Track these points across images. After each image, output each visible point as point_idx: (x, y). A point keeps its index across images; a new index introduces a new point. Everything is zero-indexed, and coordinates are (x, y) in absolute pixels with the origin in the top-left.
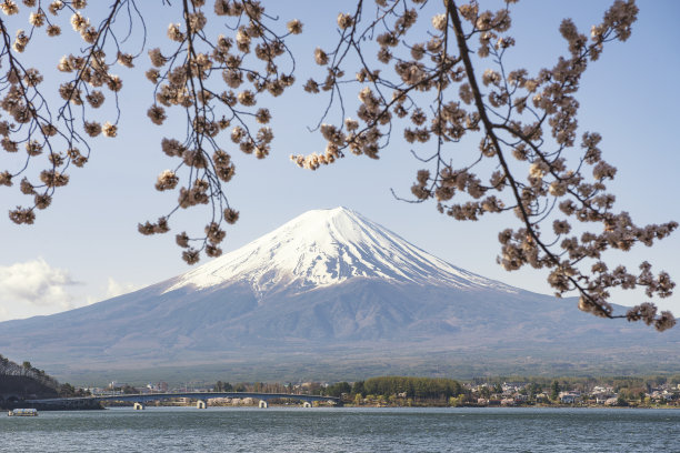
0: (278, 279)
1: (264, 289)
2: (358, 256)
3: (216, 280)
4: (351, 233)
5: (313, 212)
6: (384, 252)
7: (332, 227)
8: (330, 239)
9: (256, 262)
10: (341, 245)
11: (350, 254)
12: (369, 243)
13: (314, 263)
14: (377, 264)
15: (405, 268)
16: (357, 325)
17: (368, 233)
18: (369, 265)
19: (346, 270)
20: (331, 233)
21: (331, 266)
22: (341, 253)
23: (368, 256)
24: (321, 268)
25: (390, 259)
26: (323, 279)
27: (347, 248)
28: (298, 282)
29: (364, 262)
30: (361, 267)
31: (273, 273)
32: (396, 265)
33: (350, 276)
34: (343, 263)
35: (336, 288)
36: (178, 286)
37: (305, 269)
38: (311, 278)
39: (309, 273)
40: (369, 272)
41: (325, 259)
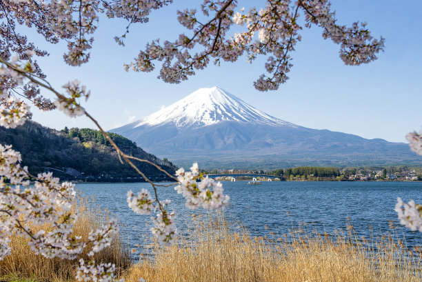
0: (187, 121)
1: (181, 125)
2: (224, 110)
3: (158, 122)
4: (221, 99)
5: (202, 89)
6: (237, 108)
7: (212, 97)
8: (211, 103)
9: (177, 113)
10: (216, 105)
11: (220, 109)
12: (229, 104)
13: (204, 114)
14: (233, 114)
15: (246, 116)
16: (225, 143)
17: (228, 99)
18: (230, 115)
19: (219, 117)
20: (211, 99)
21: (212, 115)
22: (216, 109)
23: (229, 111)
24: (207, 116)
25: (239, 112)
26: (209, 121)
27: (219, 107)
28: (197, 122)
29: (227, 113)
30: (226, 116)
31: (185, 118)
32: (242, 115)
33: (221, 120)
34: (217, 113)
35: (215, 125)
36: (141, 124)
37: (200, 116)
38: (203, 121)
39: (202, 118)
40: (230, 118)
41: (209, 112)
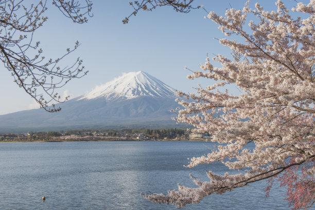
0: (114, 97)
1: (110, 99)
2: (144, 88)
3: (94, 97)
4: (143, 80)
5: (130, 73)
6: (154, 87)
7: (137, 78)
8: (135, 82)
9: (109, 90)
10: (138, 84)
11: (141, 88)
12: (149, 83)
13: (128, 91)
14: (150, 91)
15: (160, 92)
16: (137, 112)
17: (149, 80)
18: (147, 91)
19: (138, 93)
20: (136, 80)
21: (133, 92)
22: (138, 87)
23: (147, 88)
24: (130, 92)
25: (155, 89)
26: (130, 96)
27: (141, 85)
28: (121, 97)
29: (145, 90)
30: (144, 92)
31: (114, 94)
32: (157, 91)
33: (139, 95)
34: (138, 90)
35: (134, 99)
36: (81, 99)
37: (125, 93)
38: (126, 96)
39: (126, 94)
40: (146, 93)
41: (132, 89)
